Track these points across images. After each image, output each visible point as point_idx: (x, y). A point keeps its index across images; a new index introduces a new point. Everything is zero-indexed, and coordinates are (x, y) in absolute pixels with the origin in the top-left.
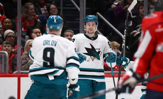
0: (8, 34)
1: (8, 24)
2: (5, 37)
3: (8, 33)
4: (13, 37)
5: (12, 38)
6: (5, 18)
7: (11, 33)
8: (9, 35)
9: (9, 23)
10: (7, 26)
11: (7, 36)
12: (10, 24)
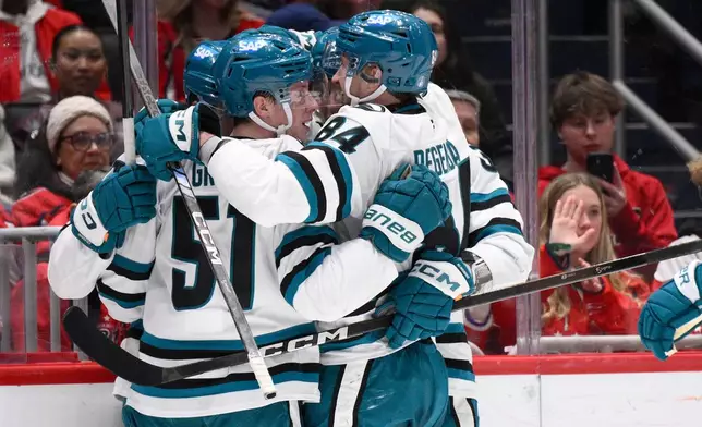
0: (72, 121)
1: (83, 62)
2: (51, 144)
3: (70, 115)
4: (99, 141)
5: (94, 147)
6: (71, 28)
7: (85, 118)
8: (77, 127)
9: (92, 56)
10: (77, 74)
11: (61, 137)
12: (100, 63)
